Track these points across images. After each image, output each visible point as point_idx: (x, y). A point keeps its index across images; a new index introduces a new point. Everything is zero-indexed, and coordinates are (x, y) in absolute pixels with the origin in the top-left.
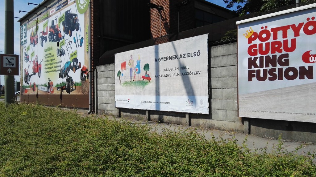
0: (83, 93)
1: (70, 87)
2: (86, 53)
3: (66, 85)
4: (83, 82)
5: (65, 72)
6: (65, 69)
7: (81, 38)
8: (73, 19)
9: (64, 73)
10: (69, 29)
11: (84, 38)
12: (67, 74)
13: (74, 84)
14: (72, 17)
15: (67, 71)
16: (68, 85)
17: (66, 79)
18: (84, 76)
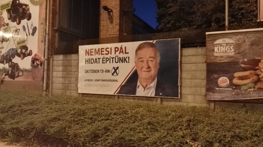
0: (34, 79)
1: (15, 73)
2: (40, 42)
3: (9, 71)
4: (35, 69)
5: (8, 58)
6: (7, 55)
7: (33, 28)
8: (24, 9)
9: (6, 59)
10: (17, 17)
11: (37, 27)
12: (11, 60)
13: (20, 70)
14: (22, 7)
15: (10, 58)
16: (12, 71)
17: (9, 66)
18: (35, 64)
